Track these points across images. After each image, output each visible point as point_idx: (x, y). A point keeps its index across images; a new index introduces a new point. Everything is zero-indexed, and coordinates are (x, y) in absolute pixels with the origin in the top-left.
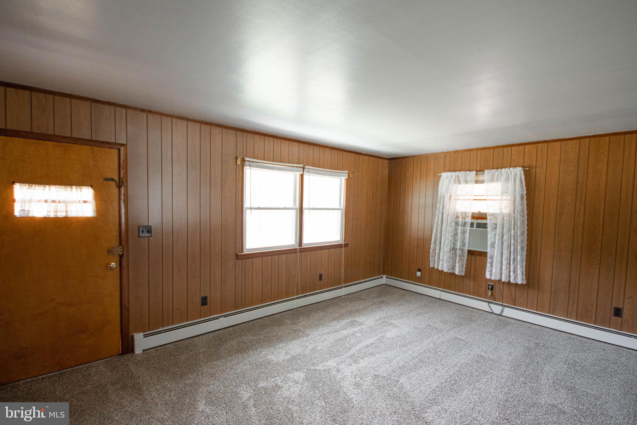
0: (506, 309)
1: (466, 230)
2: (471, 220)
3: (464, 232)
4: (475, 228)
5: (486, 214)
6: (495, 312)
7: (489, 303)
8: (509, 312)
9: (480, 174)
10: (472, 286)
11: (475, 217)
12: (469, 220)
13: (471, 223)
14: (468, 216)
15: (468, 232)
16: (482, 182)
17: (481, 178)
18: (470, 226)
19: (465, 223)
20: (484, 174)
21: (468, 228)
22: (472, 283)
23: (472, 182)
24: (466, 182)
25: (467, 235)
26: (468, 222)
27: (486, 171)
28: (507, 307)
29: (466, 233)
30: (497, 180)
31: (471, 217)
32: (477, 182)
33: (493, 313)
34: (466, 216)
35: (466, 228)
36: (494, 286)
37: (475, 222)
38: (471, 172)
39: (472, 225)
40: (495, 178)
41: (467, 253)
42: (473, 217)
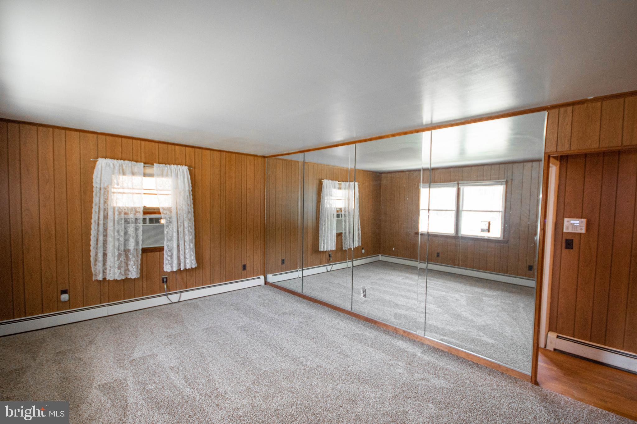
0: (183, 294)
1: (138, 227)
2: (143, 216)
3: (136, 229)
4: (148, 224)
5: (158, 209)
6: (173, 301)
7: (167, 295)
8: (186, 296)
9: (147, 167)
10: (145, 286)
11: (147, 211)
12: (141, 216)
13: (143, 218)
14: (139, 212)
15: (141, 228)
16: (151, 175)
17: (149, 170)
18: (142, 222)
19: (136, 219)
20: (153, 167)
21: (141, 225)
22: (145, 283)
23: (140, 174)
24: (133, 174)
25: (140, 232)
26: (140, 218)
27: (155, 164)
28: (183, 292)
29: (138, 230)
30: (167, 176)
31: (142, 213)
32: (145, 175)
33: (172, 303)
34: (137, 212)
35: (138, 225)
36: (168, 279)
37: (148, 217)
38: (138, 163)
39: (144, 221)
40: (165, 173)
41: (141, 252)
42: (145, 213)
